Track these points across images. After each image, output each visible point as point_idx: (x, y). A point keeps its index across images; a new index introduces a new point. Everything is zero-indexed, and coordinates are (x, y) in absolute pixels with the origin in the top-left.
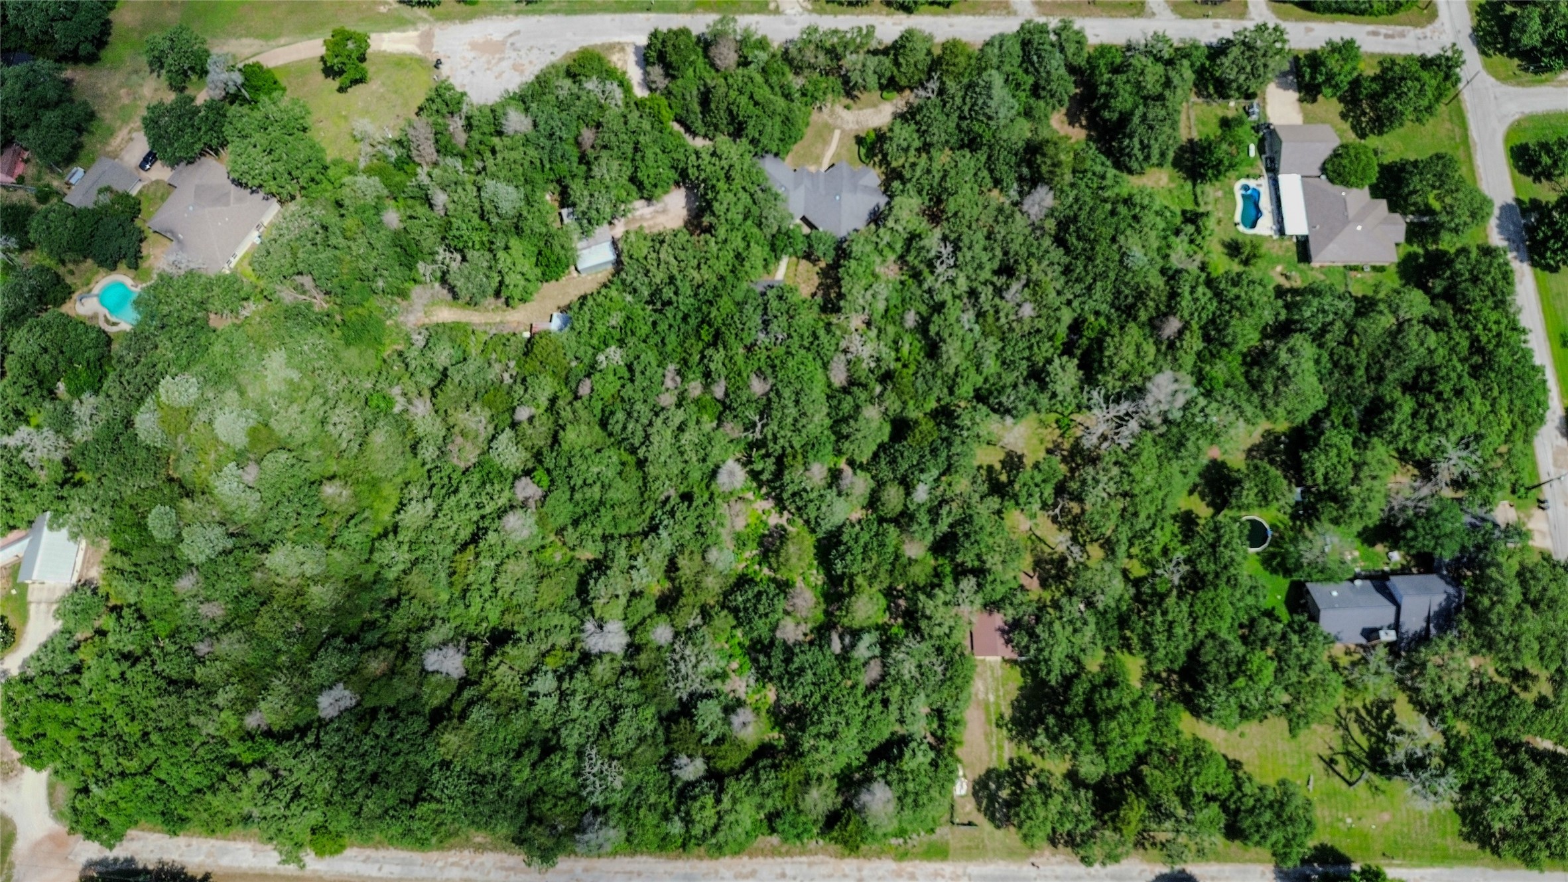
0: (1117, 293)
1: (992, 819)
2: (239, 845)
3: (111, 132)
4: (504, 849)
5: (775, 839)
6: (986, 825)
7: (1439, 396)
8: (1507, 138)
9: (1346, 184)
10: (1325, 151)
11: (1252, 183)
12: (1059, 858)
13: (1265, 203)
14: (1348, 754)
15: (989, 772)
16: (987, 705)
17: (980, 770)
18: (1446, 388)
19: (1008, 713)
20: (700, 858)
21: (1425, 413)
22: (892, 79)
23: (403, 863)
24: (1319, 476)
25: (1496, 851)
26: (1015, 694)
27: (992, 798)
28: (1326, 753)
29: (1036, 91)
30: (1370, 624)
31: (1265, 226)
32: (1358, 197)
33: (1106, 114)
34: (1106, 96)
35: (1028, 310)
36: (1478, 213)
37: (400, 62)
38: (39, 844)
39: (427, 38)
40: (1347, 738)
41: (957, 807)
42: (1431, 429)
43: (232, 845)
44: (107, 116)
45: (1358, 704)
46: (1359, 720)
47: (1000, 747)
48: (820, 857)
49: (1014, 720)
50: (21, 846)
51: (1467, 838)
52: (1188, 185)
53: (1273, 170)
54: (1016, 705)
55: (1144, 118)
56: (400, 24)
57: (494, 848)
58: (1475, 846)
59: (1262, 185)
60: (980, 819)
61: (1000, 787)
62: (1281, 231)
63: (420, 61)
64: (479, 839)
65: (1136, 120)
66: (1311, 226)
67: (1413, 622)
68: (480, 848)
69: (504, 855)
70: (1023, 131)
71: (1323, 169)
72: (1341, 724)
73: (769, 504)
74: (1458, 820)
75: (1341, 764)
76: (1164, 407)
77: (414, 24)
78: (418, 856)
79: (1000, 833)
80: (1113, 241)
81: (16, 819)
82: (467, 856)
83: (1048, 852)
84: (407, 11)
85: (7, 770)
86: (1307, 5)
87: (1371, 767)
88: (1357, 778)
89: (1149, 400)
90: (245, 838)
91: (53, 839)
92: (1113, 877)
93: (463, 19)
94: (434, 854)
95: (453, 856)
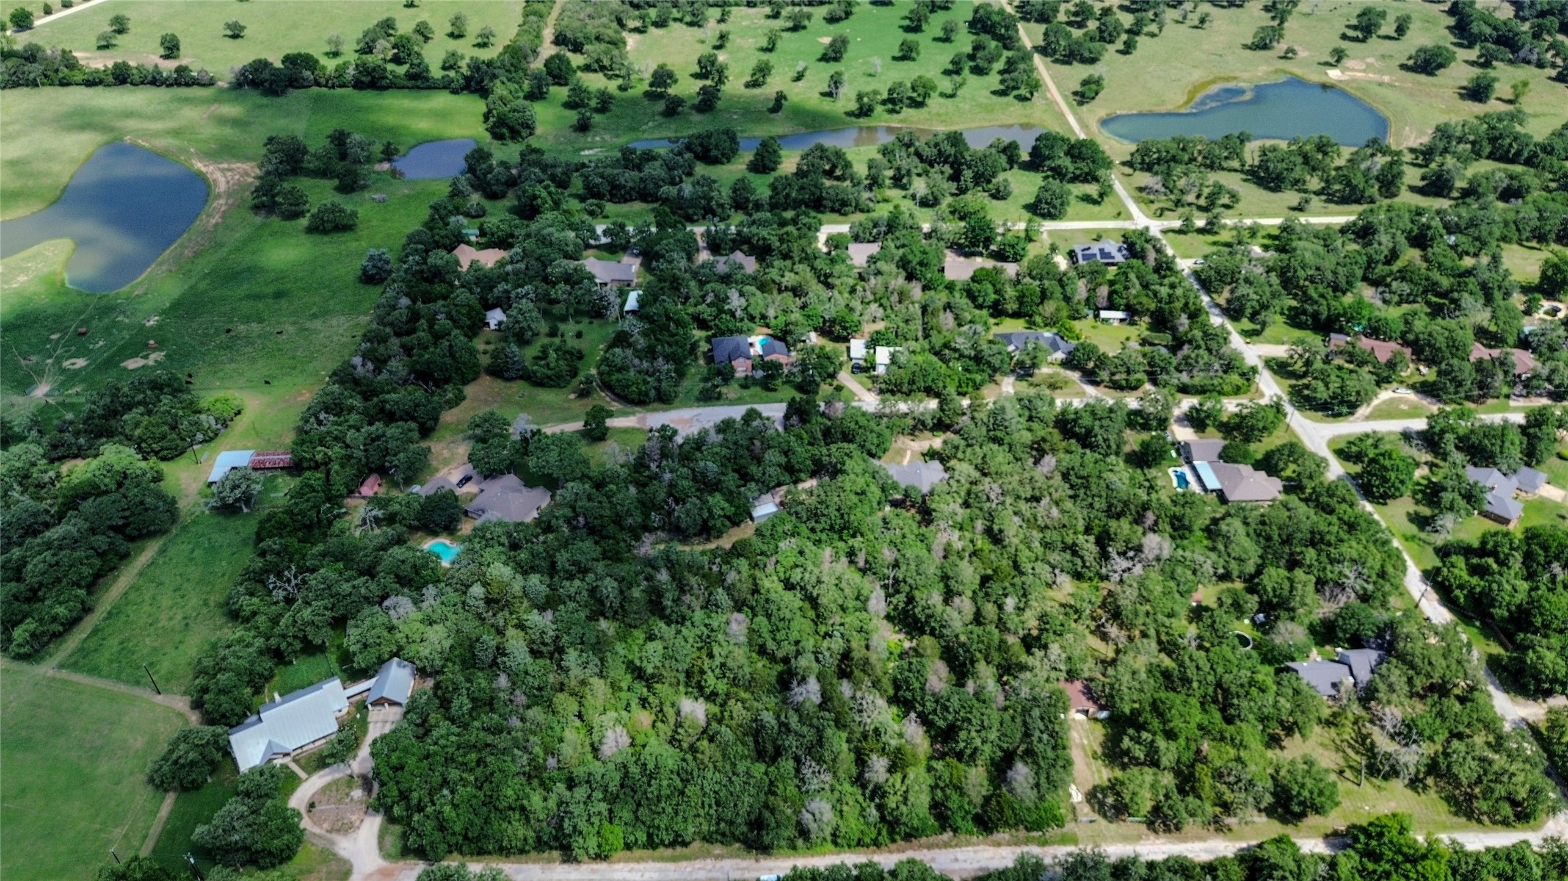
0: (1110, 506)
1: (1105, 816)
2: (531, 866)
3: (437, 470)
4: (738, 856)
5: (947, 835)
6: (1103, 822)
7: (1329, 544)
8: (1329, 446)
9: (1236, 462)
10: (1219, 449)
12: (1161, 841)
13: (1190, 477)
14: (1351, 767)
15: (1095, 788)
16: (1083, 747)
17: (1089, 787)
18: (1333, 539)
19: (1099, 751)
20: (890, 852)
21: (1323, 555)
22: (940, 420)
23: (660, 870)
24: (1269, 589)
25: (1479, 821)
26: (1101, 739)
27: (1102, 804)
28: (1336, 768)
29: (1030, 419)
30: (1336, 680)
31: (1194, 486)
32: (1246, 469)
33: (1077, 430)
34: (1075, 421)
35: (1055, 512)
36: (1321, 463)
37: (626, 431)
38: (370, 875)
39: (644, 419)
40: (1346, 757)
41: (1078, 812)
42: (1331, 562)
43: (525, 866)
44: (434, 463)
45: (1347, 737)
46: (1350, 746)
47: (1099, 772)
48: (981, 847)
49: (1104, 754)
50: (356, 878)
51: (1456, 814)
52: (1139, 471)
53: (1189, 462)
54: (1104, 745)
55: (1102, 427)
56: (625, 414)
57: (731, 856)
58: (1463, 820)
59: (1186, 470)
60: (1096, 817)
61: (1105, 796)
62: (1205, 489)
63: (638, 430)
64: (717, 851)
65: (1097, 428)
66: (1222, 483)
67: (1364, 675)
68: (718, 857)
69: (738, 861)
70: (1027, 437)
71: (1220, 457)
72: (1337, 749)
73: (902, 636)
74: (1445, 804)
75: (1348, 774)
76: (1156, 552)
77: (633, 414)
78: (671, 866)
79: (1113, 826)
80: (1099, 477)
81: (353, 860)
82: (709, 863)
83: (1152, 836)
84: (629, 409)
85: (347, 828)
86: (1184, 390)
87: (1372, 775)
88: (1364, 781)
89: (1146, 550)
90: (535, 861)
91: (383, 872)
92: (1206, 851)
93: (665, 410)
94: (684, 864)
95: (698, 864)
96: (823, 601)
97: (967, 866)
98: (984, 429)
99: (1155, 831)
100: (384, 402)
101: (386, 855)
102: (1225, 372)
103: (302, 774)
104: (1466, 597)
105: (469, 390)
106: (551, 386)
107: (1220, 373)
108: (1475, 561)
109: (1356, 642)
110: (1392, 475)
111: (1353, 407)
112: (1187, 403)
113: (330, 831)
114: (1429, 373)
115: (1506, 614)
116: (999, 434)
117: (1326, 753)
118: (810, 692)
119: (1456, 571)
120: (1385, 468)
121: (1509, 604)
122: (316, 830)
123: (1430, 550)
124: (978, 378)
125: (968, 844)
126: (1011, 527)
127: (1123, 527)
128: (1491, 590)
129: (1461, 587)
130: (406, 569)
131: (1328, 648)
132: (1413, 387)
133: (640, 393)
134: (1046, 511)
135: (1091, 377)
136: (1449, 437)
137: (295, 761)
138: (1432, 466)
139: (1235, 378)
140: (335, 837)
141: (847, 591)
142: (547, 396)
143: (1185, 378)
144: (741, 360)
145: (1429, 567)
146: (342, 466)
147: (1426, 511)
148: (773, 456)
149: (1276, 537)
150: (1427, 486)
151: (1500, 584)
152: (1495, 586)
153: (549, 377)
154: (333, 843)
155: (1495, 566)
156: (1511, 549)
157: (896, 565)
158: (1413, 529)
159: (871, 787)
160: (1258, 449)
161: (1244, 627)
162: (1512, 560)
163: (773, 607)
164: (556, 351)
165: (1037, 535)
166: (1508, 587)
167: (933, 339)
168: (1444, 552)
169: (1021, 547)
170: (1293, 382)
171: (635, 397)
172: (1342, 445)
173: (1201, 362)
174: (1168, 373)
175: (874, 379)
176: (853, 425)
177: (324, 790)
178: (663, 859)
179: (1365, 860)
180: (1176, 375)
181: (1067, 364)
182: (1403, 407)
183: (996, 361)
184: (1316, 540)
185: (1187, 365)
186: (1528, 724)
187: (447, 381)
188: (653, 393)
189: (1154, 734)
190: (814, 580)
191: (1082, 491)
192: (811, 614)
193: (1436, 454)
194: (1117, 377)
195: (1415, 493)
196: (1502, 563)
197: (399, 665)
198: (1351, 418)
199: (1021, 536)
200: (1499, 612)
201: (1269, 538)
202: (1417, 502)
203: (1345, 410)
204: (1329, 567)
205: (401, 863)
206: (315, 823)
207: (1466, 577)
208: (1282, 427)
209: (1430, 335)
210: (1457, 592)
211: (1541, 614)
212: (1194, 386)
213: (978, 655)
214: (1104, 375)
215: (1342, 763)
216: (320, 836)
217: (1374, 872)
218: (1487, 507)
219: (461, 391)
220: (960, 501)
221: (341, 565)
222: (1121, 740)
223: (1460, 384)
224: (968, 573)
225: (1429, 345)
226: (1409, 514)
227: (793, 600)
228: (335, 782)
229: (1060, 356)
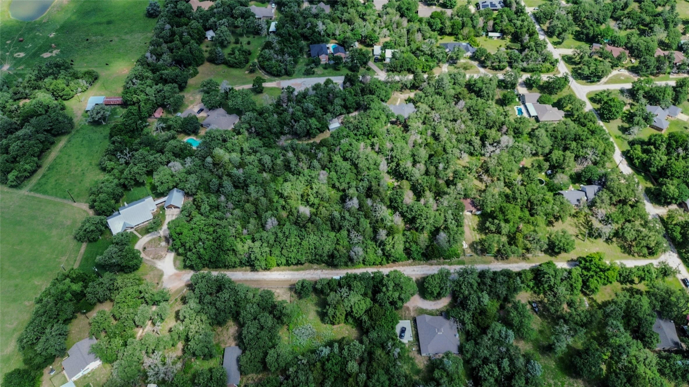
0: (487, 123)
1: (477, 254)
2: (238, 273)
3: (188, 106)
4: (324, 269)
5: (410, 261)
6: (476, 256)
7: (582, 140)
8: (587, 96)
9: (544, 103)
10: (538, 98)
11: (519, 107)
12: (500, 263)
13: (524, 110)
14: (581, 234)
15: (473, 243)
16: (469, 226)
17: (471, 242)
18: (584, 138)
19: (476, 227)
20: (387, 267)
21: (579, 145)
22: (414, 84)
24: (554, 160)
25: (633, 255)
26: (477, 223)
27: (476, 249)
28: (575, 234)
29: (454, 84)
30: (579, 198)
31: (525, 115)
32: (549, 107)
33: (475, 89)
34: (474, 84)
35: (463, 126)
36: (583, 104)
37: (272, 89)
38: (171, 276)
39: (279, 84)
40: (580, 230)
41: (466, 252)
42: (582, 148)
43: (235, 273)
44: (187, 103)
45: (581, 221)
46: (582, 225)
47: (476, 236)
48: (425, 266)
49: (478, 229)
50: (165, 277)
51: (624, 253)
52: (501, 107)
53: (524, 103)
54: (478, 225)
55: (486, 87)
56: (271, 81)
57: (321, 269)
58: (627, 255)
59: (522, 107)
60: (473, 254)
61: (477, 246)
62: (530, 116)
63: (278, 88)
64: (315, 267)
65: (484, 88)
66: (538, 113)
67: (591, 196)
68: (315, 269)
70: (453, 92)
71: (538, 101)
72: (577, 227)
73: (394, 180)
74: (619, 249)
75: (580, 236)
76: (506, 144)
77: (275, 81)
78: (296, 273)
79: (480, 258)
80: (484, 110)
81: (164, 270)
82: (312, 271)
83: (496, 262)
84: (273, 78)
85: (160, 258)
86: (524, 70)
87: (590, 237)
88: (586, 239)
89: (502, 143)
90: (239, 271)
91: (176, 275)
92: (518, 267)
93: (289, 79)
94: (301, 272)
95: (307, 272)
96: (360, 165)
97: (418, 273)
98: (433, 88)
99: (497, 260)
100: (161, 74)
101: (178, 269)
102: (543, 62)
103: (139, 236)
104: (639, 163)
105: (200, 69)
106: (237, 68)
107: (541, 62)
108: (645, 147)
109: (590, 182)
110: (613, 109)
111: (600, 78)
112: (525, 76)
113: (153, 259)
114: (635, 62)
115: (656, 170)
116: (440, 91)
117: (572, 228)
118: (354, 203)
119: (636, 152)
120: (611, 106)
121: (657, 166)
122: (147, 258)
123: (626, 142)
124: (432, 64)
125: (419, 264)
126: (443, 132)
127: (492, 133)
128: (650, 159)
129: (638, 158)
130: (177, 150)
131: (577, 185)
132: (627, 69)
133: (277, 71)
134: (460, 126)
135: (483, 64)
136: (641, 92)
137: (136, 230)
138: (631, 105)
139: (548, 65)
140: (155, 261)
141: (371, 161)
142: (236, 72)
143: (525, 65)
144: (323, 55)
145: (625, 150)
146: (145, 104)
147: (626, 125)
148: (338, 101)
149: (559, 137)
150: (628, 114)
151: (655, 157)
152: (652, 158)
153: (236, 63)
154: (155, 263)
155: (654, 149)
156: (662, 142)
157: (392, 150)
158: (620, 133)
159: (379, 242)
160: (555, 98)
161: (542, 176)
162: (661, 146)
163: (338, 168)
164: (238, 51)
165: (454, 136)
166: (658, 159)
167: (412, 46)
168: (632, 143)
169: (447, 141)
170: (574, 66)
171: (275, 73)
172: (593, 95)
173: (533, 57)
174: (517, 62)
175: (385, 65)
176: (374, 87)
177: (149, 242)
178: (293, 270)
179: (583, 271)
180: (521, 63)
181: (472, 58)
182: (622, 78)
183: (440, 57)
184: (577, 138)
185: (527, 59)
186: (659, 216)
187: (190, 64)
188: (283, 71)
189: (500, 221)
190: (356, 156)
191: (476, 117)
192: (355, 171)
193: (634, 99)
194: (494, 64)
195: (622, 117)
196: (656, 148)
197: (177, 191)
198: (598, 83)
199: (448, 137)
200: (653, 169)
201: (556, 138)
202: (623, 121)
203: (596, 79)
204: (581, 150)
205: (184, 271)
206: (147, 255)
207: (640, 154)
208: (567, 87)
209: (638, 44)
210: (636, 161)
211: (671, 170)
212: (529, 69)
213: (426, 188)
214: (489, 63)
215: (578, 232)
216: (149, 261)
217: (587, 275)
218: (653, 124)
219: (196, 70)
220: (421, 121)
221: (148, 148)
222: (486, 223)
223: (648, 67)
224: (423, 153)
225: (637, 49)
226: (619, 127)
227: (347, 165)
228: (154, 239)
229: (469, 54)
